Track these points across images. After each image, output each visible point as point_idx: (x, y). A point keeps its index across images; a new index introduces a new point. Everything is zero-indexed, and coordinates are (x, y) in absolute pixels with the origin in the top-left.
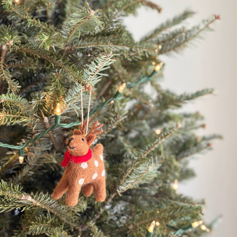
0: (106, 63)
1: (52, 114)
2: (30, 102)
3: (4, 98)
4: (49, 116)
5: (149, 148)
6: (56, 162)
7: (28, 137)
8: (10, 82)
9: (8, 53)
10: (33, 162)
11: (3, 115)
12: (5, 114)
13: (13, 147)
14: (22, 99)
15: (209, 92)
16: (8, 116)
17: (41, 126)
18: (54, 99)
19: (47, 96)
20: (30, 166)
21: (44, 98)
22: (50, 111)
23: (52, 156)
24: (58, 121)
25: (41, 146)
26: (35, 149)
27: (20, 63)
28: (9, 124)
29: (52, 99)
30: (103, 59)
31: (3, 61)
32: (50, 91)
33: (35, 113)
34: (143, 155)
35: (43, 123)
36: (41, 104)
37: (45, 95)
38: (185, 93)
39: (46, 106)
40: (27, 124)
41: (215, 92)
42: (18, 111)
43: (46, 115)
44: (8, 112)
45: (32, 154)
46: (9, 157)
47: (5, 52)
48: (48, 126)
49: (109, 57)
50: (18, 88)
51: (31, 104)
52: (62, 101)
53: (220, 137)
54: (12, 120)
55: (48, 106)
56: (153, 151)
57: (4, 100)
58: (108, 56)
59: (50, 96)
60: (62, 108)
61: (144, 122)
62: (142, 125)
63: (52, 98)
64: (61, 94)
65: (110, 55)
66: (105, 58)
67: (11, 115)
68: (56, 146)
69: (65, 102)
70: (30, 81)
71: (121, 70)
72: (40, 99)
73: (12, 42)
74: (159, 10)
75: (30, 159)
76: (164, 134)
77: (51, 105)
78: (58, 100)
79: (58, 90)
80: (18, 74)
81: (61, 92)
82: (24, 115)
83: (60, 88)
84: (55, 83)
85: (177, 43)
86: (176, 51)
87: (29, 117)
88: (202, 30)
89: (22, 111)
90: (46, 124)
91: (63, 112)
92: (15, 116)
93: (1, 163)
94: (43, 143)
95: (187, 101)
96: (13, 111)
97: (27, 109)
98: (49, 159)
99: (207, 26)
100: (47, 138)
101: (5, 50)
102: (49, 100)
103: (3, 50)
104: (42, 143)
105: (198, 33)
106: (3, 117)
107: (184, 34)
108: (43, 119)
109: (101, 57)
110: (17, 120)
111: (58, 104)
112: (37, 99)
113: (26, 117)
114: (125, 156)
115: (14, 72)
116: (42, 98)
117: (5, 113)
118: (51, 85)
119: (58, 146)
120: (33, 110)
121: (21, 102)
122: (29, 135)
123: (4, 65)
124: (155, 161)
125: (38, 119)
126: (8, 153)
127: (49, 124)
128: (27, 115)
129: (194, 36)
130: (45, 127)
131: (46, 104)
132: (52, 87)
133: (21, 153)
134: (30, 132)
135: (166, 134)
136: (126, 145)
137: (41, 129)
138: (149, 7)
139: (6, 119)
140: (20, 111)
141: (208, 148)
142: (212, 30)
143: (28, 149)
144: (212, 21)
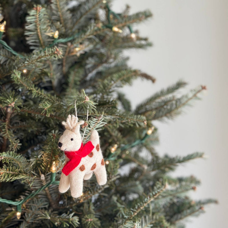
0: (98, 125)
1: (49, 172)
2: (28, 160)
3: (4, 155)
4: (46, 173)
5: (139, 208)
6: (49, 218)
7: (26, 194)
8: (12, 140)
9: (13, 116)
10: (30, 219)
11: (3, 172)
12: (5, 171)
13: (11, 202)
14: (21, 157)
15: (199, 155)
16: (8, 173)
17: (38, 183)
18: (51, 157)
19: (44, 155)
20: (27, 222)
21: (41, 157)
22: (47, 169)
23: (46, 212)
24: (53, 179)
25: (38, 203)
26: (33, 206)
27: (23, 124)
28: (8, 180)
29: (49, 158)
30: (94, 122)
31: (8, 123)
32: (47, 150)
33: (33, 171)
34: (133, 214)
35: (40, 181)
36: (38, 162)
37: (42, 153)
38: (177, 157)
39: (43, 164)
40: (25, 181)
41: (204, 156)
42: (17, 168)
43: (42, 173)
44: (8, 169)
45: (30, 210)
46: (7, 214)
47: (10, 114)
48: (44, 183)
49: (101, 120)
50: (19, 146)
51: (29, 162)
52: (57, 160)
53: (216, 202)
54: (11, 177)
55: (45, 164)
56: (142, 210)
57: (4, 157)
58: (99, 119)
59: (47, 154)
60: (58, 167)
61: (138, 183)
62: (136, 186)
63: (49, 156)
64: (57, 153)
65: (101, 118)
66: (97, 120)
67: (11, 172)
68: (53, 203)
69: (61, 160)
70: (32, 142)
71: (116, 133)
72: (37, 158)
73: (14, 104)
74: (153, 81)
75: (28, 215)
76: (153, 194)
77: (48, 163)
78: (54, 159)
79: (54, 149)
80: (22, 135)
81: (57, 151)
82: (23, 173)
83: (55, 147)
84: (51, 143)
85: (168, 110)
86: (168, 117)
87: (27, 174)
88: (191, 99)
89: (21, 169)
90: (43, 181)
91: (59, 170)
92: (14, 173)
93: (1, 218)
94: (41, 201)
95: (178, 164)
96: (12, 168)
97: (26, 167)
98: (43, 215)
99: (195, 95)
100: (44, 195)
101: (9, 112)
102: (46, 159)
103: (8, 113)
104: (39, 200)
105: (187, 101)
106: (2, 174)
107: (174, 102)
108: (40, 176)
109: (93, 120)
110: (16, 176)
111: (54, 163)
112: (35, 157)
113: (24, 174)
114: (118, 215)
115: (18, 133)
116: (39, 156)
117: (5, 169)
118: (48, 145)
119: (54, 204)
120: (31, 167)
121: (20, 159)
122: (27, 192)
123: (8, 126)
124: (146, 221)
125: (36, 176)
126: (7, 209)
127: (45, 181)
128: (26, 172)
129: (184, 104)
130: (42, 184)
131: (43, 163)
132: (48, 146)
133: (18, 209)
134: (28, 189)
135: (154, 193)
136: (119, 205)
137: (38, 186)
138: (144, 78)
139: (5, 175)
140: (19, 168)
141: (200, 210)
142: (199, 99)
143: (26, 206)
144: (199, 91)
